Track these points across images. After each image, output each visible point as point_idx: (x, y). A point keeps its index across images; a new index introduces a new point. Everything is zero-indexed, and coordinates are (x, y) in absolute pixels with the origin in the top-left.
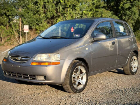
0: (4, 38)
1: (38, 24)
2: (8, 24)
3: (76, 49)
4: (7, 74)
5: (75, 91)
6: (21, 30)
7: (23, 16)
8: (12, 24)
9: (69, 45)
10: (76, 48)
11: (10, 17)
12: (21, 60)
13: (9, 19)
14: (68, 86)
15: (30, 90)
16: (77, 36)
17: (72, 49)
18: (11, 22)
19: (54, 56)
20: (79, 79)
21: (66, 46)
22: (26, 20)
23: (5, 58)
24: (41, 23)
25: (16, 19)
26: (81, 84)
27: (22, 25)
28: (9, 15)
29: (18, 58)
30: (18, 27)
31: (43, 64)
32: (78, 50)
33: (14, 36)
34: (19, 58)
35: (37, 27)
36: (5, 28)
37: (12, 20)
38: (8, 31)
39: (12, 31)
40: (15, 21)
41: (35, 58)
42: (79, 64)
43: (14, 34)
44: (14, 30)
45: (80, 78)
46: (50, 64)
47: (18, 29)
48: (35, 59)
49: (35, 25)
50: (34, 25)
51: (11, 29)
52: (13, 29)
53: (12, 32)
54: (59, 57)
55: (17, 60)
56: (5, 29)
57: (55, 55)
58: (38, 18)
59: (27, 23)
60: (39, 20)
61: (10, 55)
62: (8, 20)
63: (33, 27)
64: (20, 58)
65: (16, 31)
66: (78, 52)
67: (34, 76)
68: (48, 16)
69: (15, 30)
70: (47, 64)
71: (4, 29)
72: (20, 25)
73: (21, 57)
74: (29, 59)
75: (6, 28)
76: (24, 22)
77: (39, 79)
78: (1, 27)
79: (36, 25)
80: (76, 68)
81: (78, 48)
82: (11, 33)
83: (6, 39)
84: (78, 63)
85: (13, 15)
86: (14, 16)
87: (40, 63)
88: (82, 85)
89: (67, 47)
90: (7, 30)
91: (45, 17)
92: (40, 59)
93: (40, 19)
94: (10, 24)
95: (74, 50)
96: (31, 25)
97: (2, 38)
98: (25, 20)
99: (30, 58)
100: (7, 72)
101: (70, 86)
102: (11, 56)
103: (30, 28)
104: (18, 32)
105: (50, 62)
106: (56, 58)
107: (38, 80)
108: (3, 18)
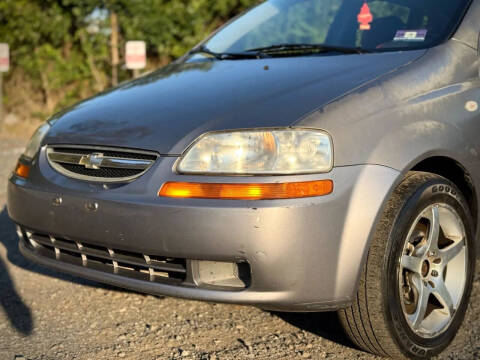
0: (55, 92)
1: (178, 39)
2: (67, 38)
3: (416, 106)
4: (33, 242)
5: (415, 349)
6: (115, 60)
7: (124, 7)
8: (84, 40)
9: (379, 83)
10: (414, 101)
11: (77, 11)
12: (105, 171)
13: (74, 18)
14: (379, 321)
15: (153, 328)
16: (411, 36)
17: (395, 106)
18: (80, 33)
19: (297, 146)
20: (429, 277)
21: (363, 90)
22: (136, 21)
23: (23, 161)
24: (193, 34)
25: (98, 18)
26: (442, 307)
27: (119, 41)
28: (72, 6)
29: (87, 160)
30: (104, 49)
31: (229, 193)
32: (425, 110)
33: (91, 84)
34: (96, 160)
35: (177, 50)
36: (57, 53)
37: (85, 25)
38: (70, 67)
39: (86, 65)
40: (94, 29)
41: (182, 156)
42: (434, 190)
43: (91, 77)
44: (90, 60)
45: (435, 274)
46: (274, 193)
47: (104, 56)
48: (184, 165)
49: (168, 43)
50: (164, 42)
51: (81, 57)
52: (85, 56)
53: (82, 67)
54: (328, 150)
55: (82, 170)
56: (59, 57)
57: (299, 138)
58: (180, 13)
59: (140, 34)
60: (183, 22)
61: (47, 141)
62: (68, 23)
63: (161, 48)
64: (101, 155)
65: (100, 66)
66: (430, 124)
67: (181, 261)
68: (216, 7)
69: (96, 63)
70: (255, 192)
71: (53, 58)
72: (114, 42)
73: (106, 153)
74: (147, 162)
75: (63, 55)
76: (129, 31)
77: (208, 280)
78: (45, 52)
79: (174, 41)
80: (422, 215)
81: (424, 103)
82: (81, 72)
83: (62, 95)
84: (429, 189)
85: (85, 5)
86: (88, 9)
87: (214, 188)
88: (446, 309)
89: (371, 92)
90: (63, 62)
91: (204, 11)
92: (214, 160)
93: (189, 18)
94: (76, 38)
95: (408, 109)
96: (153, 40)
97: (48, 92)
98: (131, 24)
99: (154, 158)
100: (36, 235)
101: (389, 319)
102: (56, 149)
103: (152, 54)
104: (107, 68)
105: (274, 180)
106: (304, 157)
107: (204, 286)
108: (49, 15)
